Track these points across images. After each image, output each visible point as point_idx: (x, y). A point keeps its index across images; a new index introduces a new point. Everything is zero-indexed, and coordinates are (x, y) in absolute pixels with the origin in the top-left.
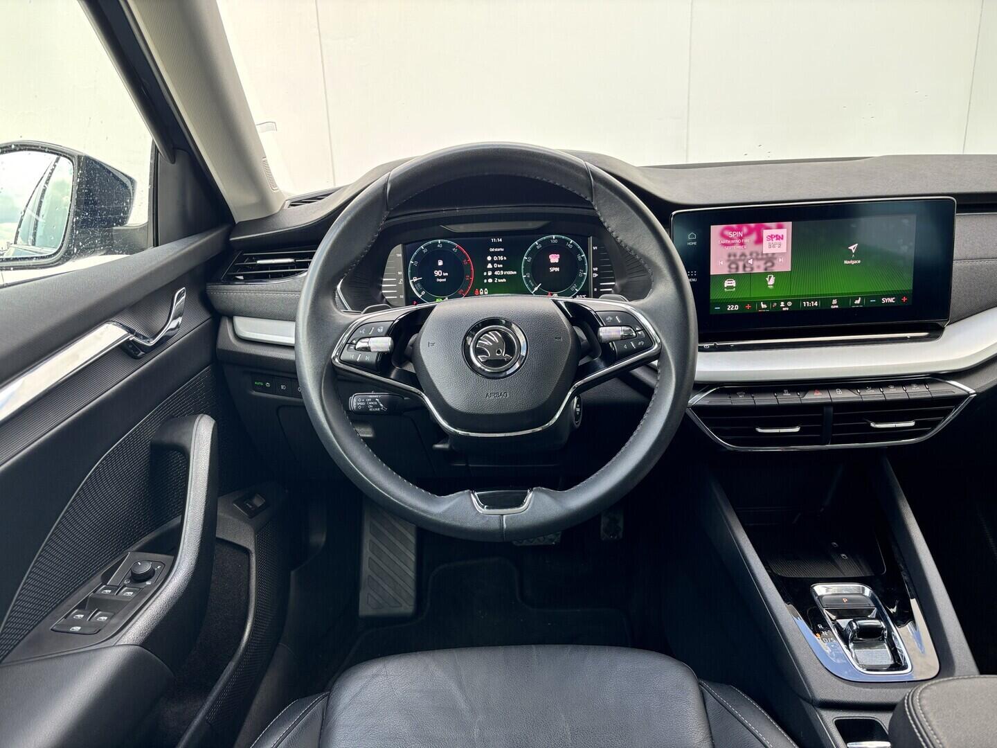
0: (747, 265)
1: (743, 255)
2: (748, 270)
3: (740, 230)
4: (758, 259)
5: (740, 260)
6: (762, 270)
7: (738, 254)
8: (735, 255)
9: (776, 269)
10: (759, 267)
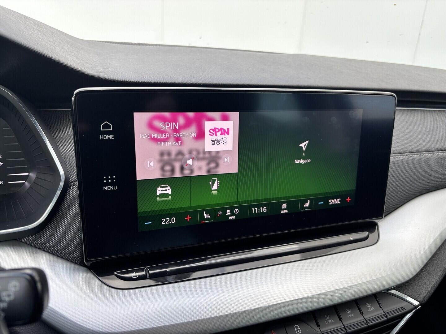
0: (185, 166)
1: (180, 153)
2: (187, 172)
3: (175, 120)
4: (198, 159)
5: (176, 160)
6: (203, 173)
7: (174, 153)
8: (169, 154)
9: (222, 170)
10: (200, 168)
